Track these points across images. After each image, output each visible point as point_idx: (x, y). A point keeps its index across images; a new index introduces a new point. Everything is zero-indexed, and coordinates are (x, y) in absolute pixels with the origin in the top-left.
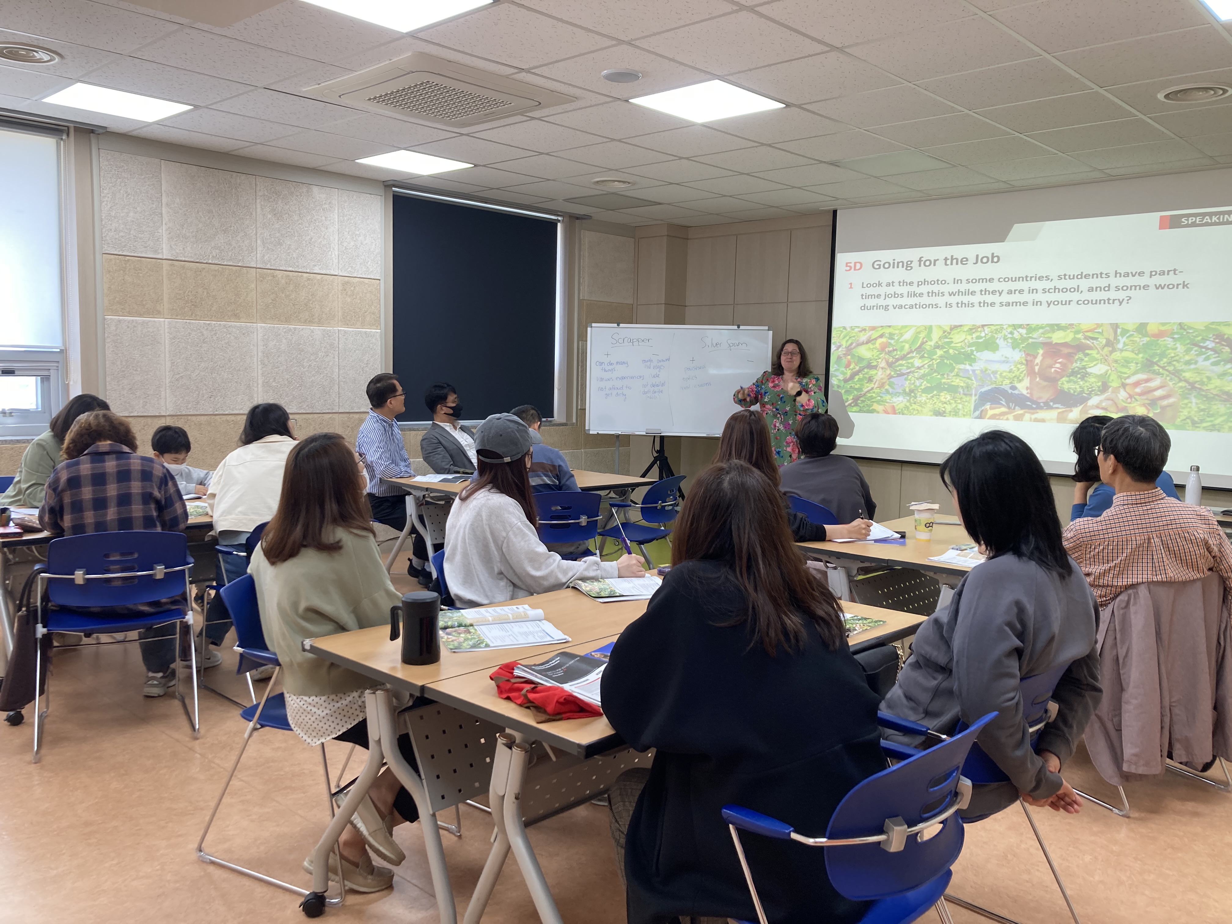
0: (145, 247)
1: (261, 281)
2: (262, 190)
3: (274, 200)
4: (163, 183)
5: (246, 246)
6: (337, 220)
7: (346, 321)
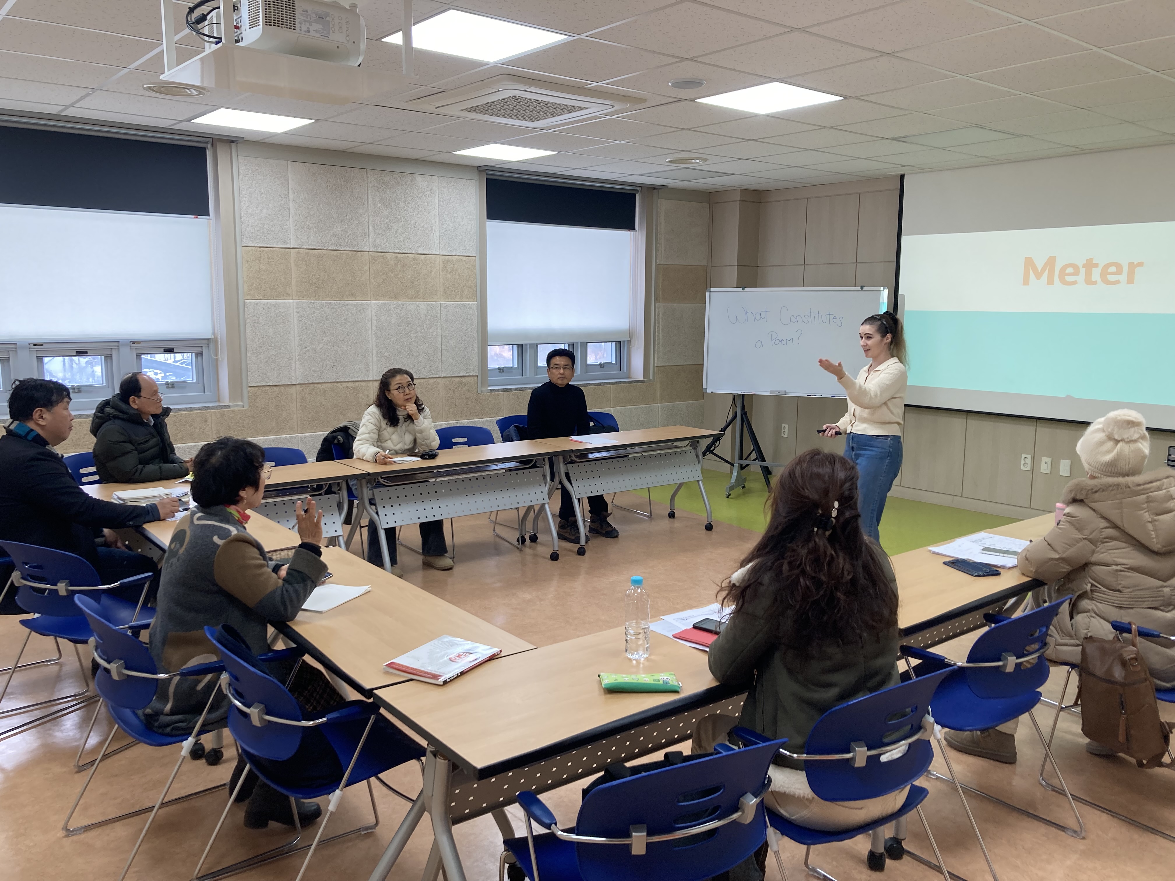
0: (276, 239)
1: (374, 263)
2: (372, 182)
3: (383, 190)
4: (290, 182)
5: (360, 233)
6: (437, 205)
7: (447, 295)
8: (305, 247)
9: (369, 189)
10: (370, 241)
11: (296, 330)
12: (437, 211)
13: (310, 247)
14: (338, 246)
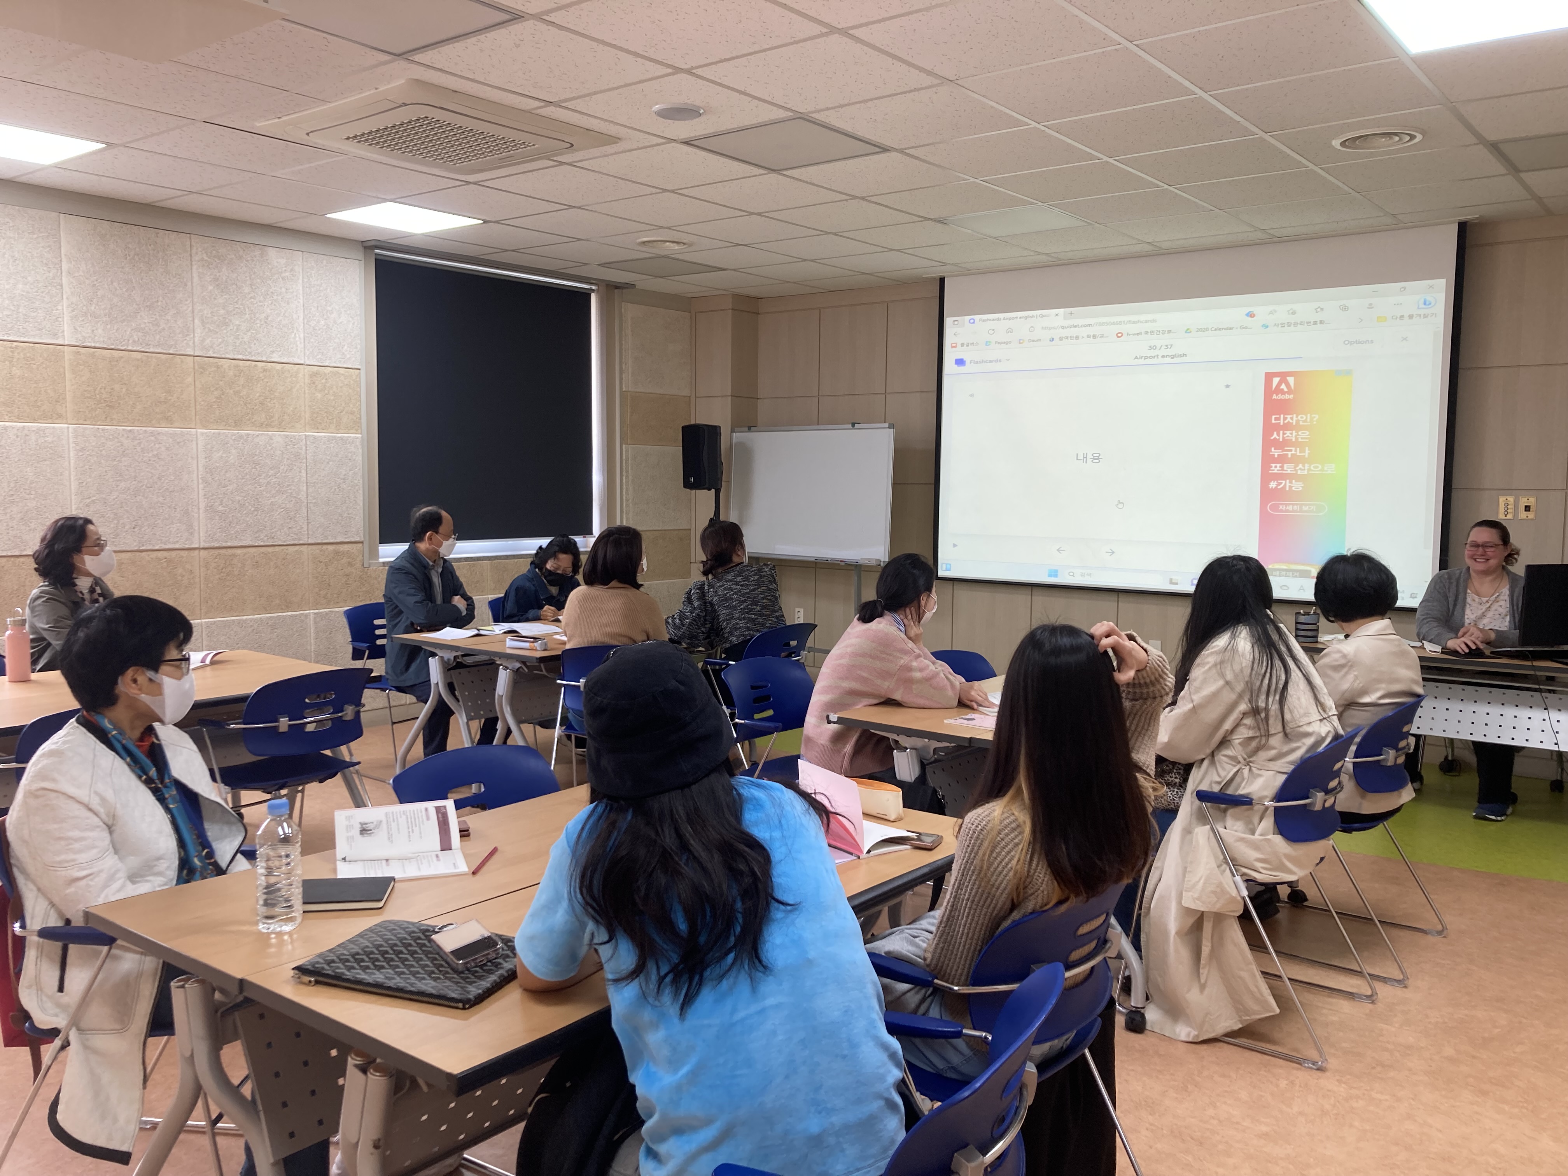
0: (39, 330)
1: (202, 373)
2: (200, 253)
3: (217, 267)
4: (62, 244)
5: (179, 327)
6: (301, 293)
7: (316, 425)
8: (89, 344)
9: (193, 263)
10: (196, 340)
11: (72, 469)
12: (302, 302)
13: (97, 345)
14: (144, 345)
